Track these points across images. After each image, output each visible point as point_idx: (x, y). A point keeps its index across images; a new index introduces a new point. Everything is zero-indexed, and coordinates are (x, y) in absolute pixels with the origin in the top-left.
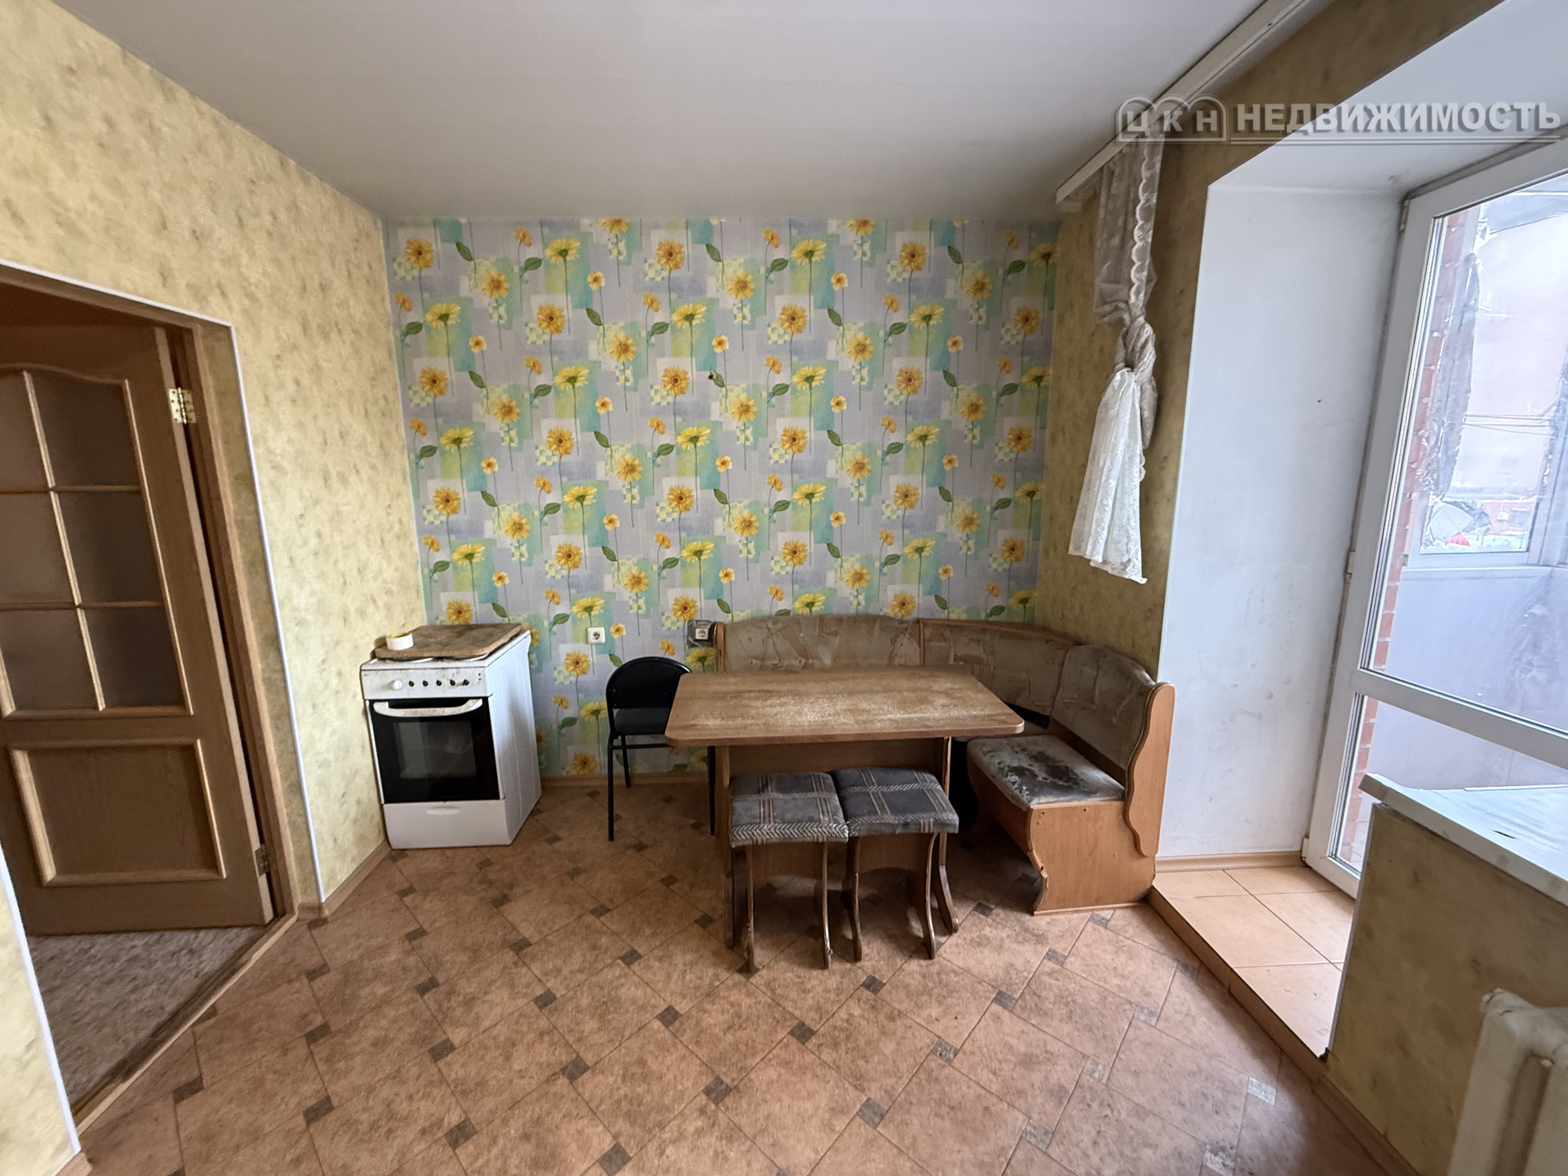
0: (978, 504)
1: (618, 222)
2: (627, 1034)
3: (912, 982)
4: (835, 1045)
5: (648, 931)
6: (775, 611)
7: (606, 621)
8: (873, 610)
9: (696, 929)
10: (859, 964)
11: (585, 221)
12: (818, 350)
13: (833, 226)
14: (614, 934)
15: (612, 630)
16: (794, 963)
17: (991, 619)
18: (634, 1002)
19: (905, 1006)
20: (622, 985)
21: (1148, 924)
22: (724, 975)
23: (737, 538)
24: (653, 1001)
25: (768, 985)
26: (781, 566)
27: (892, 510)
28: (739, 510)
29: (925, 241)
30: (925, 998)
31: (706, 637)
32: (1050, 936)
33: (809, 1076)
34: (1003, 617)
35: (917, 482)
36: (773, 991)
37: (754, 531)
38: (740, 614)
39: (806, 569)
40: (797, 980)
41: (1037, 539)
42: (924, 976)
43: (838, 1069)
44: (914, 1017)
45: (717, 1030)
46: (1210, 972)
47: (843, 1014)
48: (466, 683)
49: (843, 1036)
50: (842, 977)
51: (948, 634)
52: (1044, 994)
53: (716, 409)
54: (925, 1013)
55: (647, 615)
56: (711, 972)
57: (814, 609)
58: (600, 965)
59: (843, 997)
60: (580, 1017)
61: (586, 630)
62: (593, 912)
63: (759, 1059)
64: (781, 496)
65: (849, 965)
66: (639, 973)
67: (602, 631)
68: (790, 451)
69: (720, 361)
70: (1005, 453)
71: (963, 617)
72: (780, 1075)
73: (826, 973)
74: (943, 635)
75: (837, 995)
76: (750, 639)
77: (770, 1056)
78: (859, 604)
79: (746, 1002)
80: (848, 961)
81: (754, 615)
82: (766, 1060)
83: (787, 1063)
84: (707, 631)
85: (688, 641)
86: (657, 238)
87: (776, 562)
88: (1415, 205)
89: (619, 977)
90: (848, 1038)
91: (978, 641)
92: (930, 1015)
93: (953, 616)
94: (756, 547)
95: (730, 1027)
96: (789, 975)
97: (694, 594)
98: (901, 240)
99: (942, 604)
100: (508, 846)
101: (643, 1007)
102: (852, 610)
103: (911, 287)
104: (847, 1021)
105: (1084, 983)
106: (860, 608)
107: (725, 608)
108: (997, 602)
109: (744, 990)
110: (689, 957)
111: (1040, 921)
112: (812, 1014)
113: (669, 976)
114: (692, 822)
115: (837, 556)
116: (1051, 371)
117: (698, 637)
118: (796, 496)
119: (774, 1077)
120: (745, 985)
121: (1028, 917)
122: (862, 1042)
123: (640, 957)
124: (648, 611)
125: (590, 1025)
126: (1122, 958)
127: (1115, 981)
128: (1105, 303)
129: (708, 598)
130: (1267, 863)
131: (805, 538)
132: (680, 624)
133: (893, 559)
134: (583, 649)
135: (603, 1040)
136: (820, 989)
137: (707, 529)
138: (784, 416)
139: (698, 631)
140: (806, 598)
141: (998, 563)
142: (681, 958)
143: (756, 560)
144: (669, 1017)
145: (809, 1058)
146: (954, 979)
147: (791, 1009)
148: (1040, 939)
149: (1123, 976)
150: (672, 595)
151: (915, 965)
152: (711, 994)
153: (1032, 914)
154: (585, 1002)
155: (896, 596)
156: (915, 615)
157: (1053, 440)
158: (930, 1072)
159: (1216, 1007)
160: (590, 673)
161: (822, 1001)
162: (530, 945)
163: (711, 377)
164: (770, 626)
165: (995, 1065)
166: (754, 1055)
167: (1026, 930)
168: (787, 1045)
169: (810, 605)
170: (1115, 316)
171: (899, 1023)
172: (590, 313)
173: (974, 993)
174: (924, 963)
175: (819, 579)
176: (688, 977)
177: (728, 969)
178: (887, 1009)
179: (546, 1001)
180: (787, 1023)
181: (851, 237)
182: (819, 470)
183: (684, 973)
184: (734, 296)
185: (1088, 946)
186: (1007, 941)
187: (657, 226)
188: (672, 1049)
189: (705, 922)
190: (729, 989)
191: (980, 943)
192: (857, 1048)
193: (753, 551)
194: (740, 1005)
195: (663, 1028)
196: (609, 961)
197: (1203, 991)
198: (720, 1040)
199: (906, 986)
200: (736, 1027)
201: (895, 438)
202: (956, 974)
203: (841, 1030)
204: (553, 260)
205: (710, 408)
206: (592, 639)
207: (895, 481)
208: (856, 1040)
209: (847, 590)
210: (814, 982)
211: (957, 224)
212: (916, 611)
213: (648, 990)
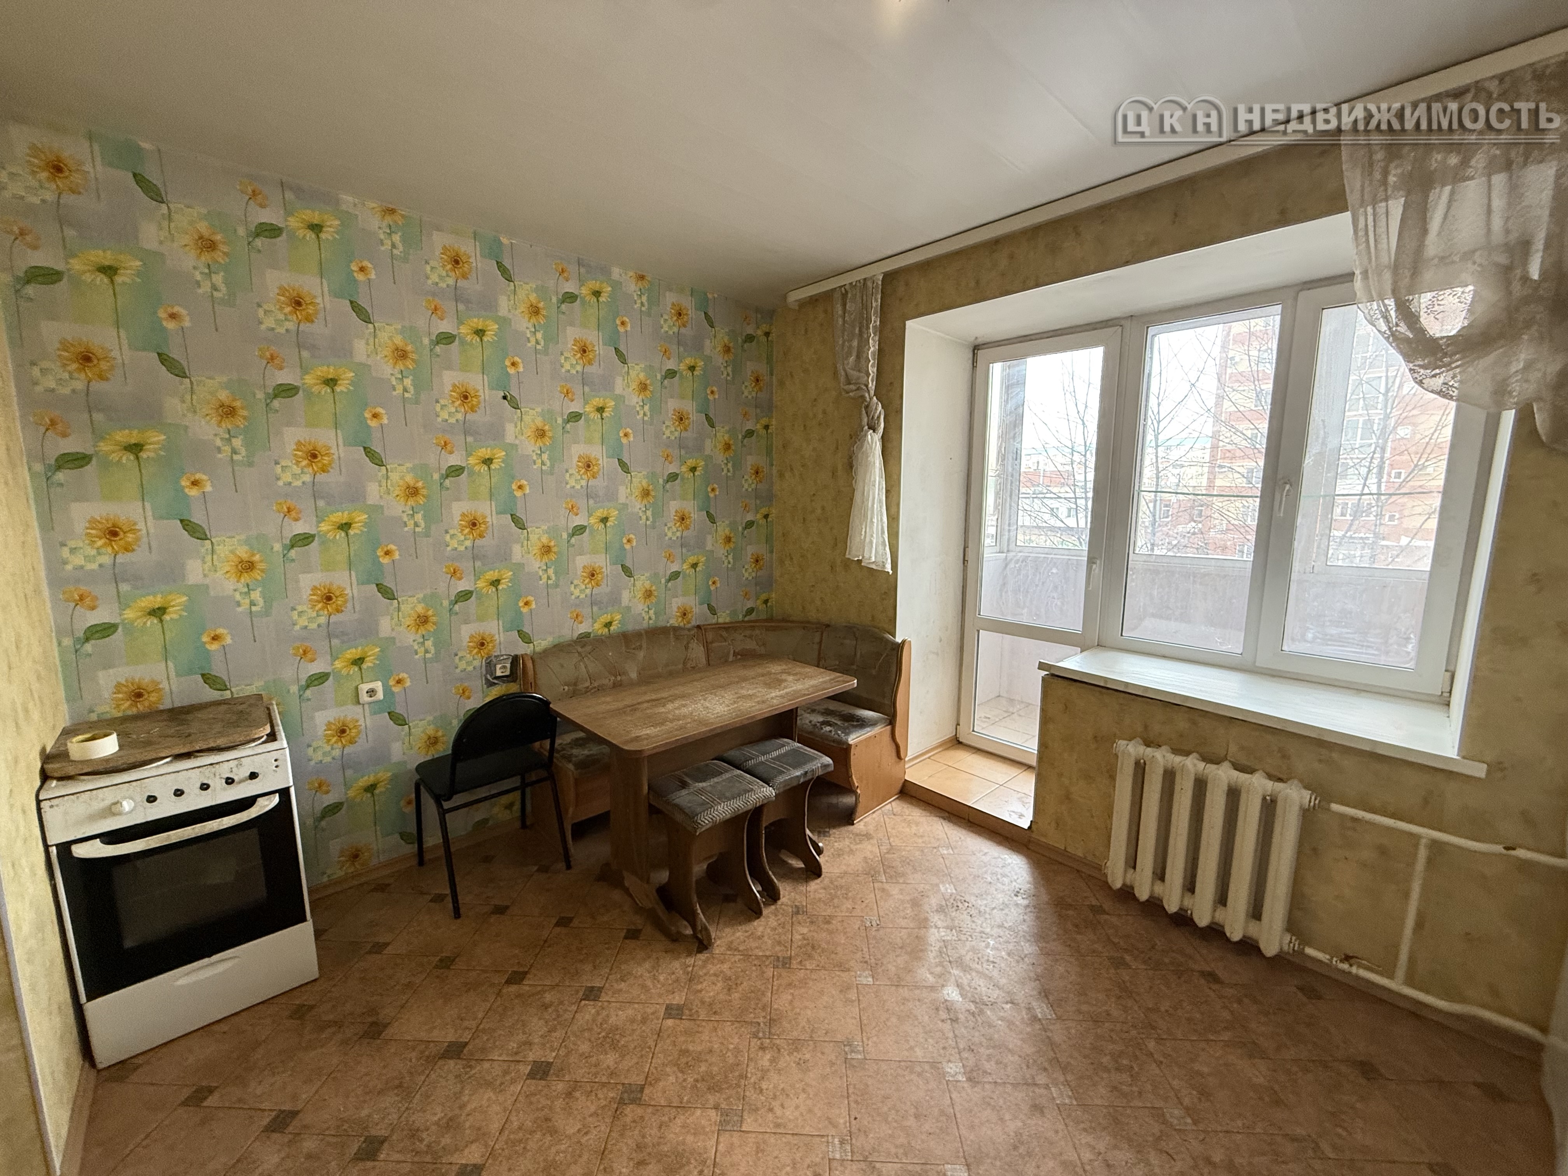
0: (733, 526)
1: (392, 211)
2: (651, 1043)
3: (821, 896)
4: (810, 957)
5: (588, 967)
6: (576, 635)
7: (383, 671)
8: (661, 623)
9: (631, 944)
10: (779, 902)
11: (347, 199)
12: (607, 384)
13: (616, 272)
14: (553, 987)
15: (392, 682)
16: (733, 925)
17: (746, 619)
18: (633, 1021)
19: (829, 911)
20: (608, 1016)
21: (911, 804)
22: (690, 961)
23: (535, 564)
24: (649, 1011)
25: (729, 948)
26: (580, 590)
27: (673, 532)
28: (538, 535)
29: (688, 303)
30: (836, 901)
31: (508, 673)
32: (871, 832)
33: (811, 983)
34: (753, 616)
35: (690, 507)
36: (737, 949)
37: (553, 556)
38: (542, 643)
39: (604, 589)
40: (747, 934)
41: (772, 552)
42: (825, 889)
43: (824, 968)
44: (840, 914)
45: (722, 997)
46: (955, 815)
47: (797, 937)
48: (253, 776)
49: (809, 948)
50: (776, 916)
51: (724, 634)
52: (894, 864)
53: (510, 431)
54: (844, 908)
55: (437, 658)
56: (676, 964)
57: (612, 628)
58: (568, 1016)
59: (788, 927)
60: (593, 1060)
61: (357, 688)
62: (509, 982)
63: (770, 995)
64: (578, 521)
65: (773, 907)
66: (613, 1000)
67: (378, 685)
68: (585, 477)
69: (514, 382)
70: (748, 484)
71: (728, 620)
72: (792, 994)
73: (762, 919)
74: (721, 636)
75: (783, 928)
76: (562, 666)
77: (775, 988)
78: (650, 618)
79: (725, 967)
80: (770, 905)
81: (556, 642)
82: (774, 992)
83: (790, 985)
84: (508, 666)
85: (486, 679)
86: (439, 240)
87: (576, 586)
88: (980, 353)
89: (598, 1013)
90: (813, 947)
91: (751, 637)
92: (848, 909)
93: (721, 620)
94: (556, 573)
95: (729, 990)
96: (738, 934)
97: (493, 628)
98: (670, 298)
99: (712, 610)
100: (315, 980)
101: (644, 1021)
102: (645, 625)
103: (680, 341)
104: (804, 939)
105: (908, 849)
106: (651, 622)
107: (526, 638)
108: (750, 604)
109: (716, 961)
110: (647, 965)
111: (861, 824)
112: (778, 948)
113: (644, 987)
114: (536, 868)
115: (630, 575)
116: (774, 422)
117: (499, 673)
118: (592, 521)
119: (790, 997)
120: (713, 958)
121: (851, 828)
122: (824, 945)
123: (600, 989)
124: (437, 653)
125: (610, 1059)
126: (914, 828)
127: (920, 841)
128: (850, 384)
129: (506, 630)
130: (945, 747)
131: (601, 561)
132: (477, 663)
133: (675, 575)
134: (351, 713)
135: (635, 1060)
136: (769, 930)
137: (504, 556)
138: (578, 443)
139: (498, 666)
140: (605, 618)
141: (748, 573)
142: (642, 970)
143: (557, 586)
144: (673, 1012)
145: (801, 974)
146: (842, 882)
147: (761, 954)
148: (868, 836)
149: (922, 836)
150: (467, 632)
151: (814, 885)
152: (692, 979)
153: (853, 824)
154: (584, 1047)
155: (679, 608)
156: (694, 623)
157: (781, 475)
158: (875, 938)
159: (969, 830)
160: (362, 740)
161: (777, 937)
162: (466, 1044)
163: (505, 398)
164: (580, 649)
165: (902, 914)
166: (763, 994)
167: (857, 835)
168: (780, 976)
169: (608, 625)
170: (859, 393)
171: (834, 922)
172: (355, 306)
173: (859, 883)
174: (818, 881)
175: (614, 600)
176: (661, 978)
177: (689, 954)
178: (820, 919)
179: (540, 1071)
180: (767, 963)
181: (632, 287)
182: (611, 496)
183: (655, 978)
184: (527, 319)
185: (893, 828)
186: (852, 846)
187: (439, 229)
188: (700, 1029)
189: (633, 934)
190: (704, 967)
191: (839, 854)
192: (823, 950)
193: (553, 577)
194: (722, 972)
195: (677, 1022)
196: (574, 1008)
197: (960, 826)
198: (730, 1001)
199: (820, 899)
200: (734, 986)
201: (672, 469)
202: (842, 878)
203: (805, 946)
204: (301, 233)
205: (504, 430)
206: (365, 698)
207: (674, 506)
208: (819, 946)
209: (640, 607)
210: (761, 929)
211: (710, 296)
212: (694, 618)
213: (636, 1006)
